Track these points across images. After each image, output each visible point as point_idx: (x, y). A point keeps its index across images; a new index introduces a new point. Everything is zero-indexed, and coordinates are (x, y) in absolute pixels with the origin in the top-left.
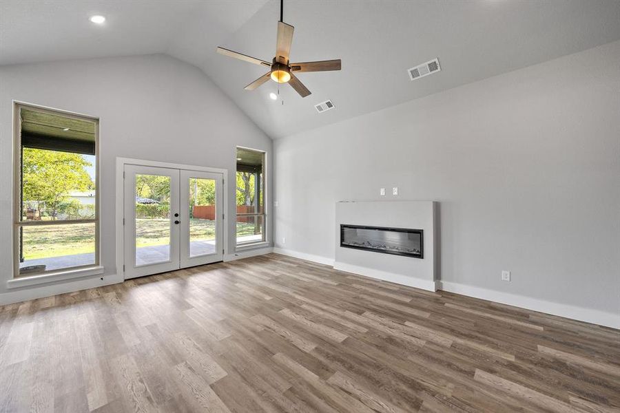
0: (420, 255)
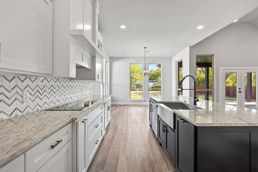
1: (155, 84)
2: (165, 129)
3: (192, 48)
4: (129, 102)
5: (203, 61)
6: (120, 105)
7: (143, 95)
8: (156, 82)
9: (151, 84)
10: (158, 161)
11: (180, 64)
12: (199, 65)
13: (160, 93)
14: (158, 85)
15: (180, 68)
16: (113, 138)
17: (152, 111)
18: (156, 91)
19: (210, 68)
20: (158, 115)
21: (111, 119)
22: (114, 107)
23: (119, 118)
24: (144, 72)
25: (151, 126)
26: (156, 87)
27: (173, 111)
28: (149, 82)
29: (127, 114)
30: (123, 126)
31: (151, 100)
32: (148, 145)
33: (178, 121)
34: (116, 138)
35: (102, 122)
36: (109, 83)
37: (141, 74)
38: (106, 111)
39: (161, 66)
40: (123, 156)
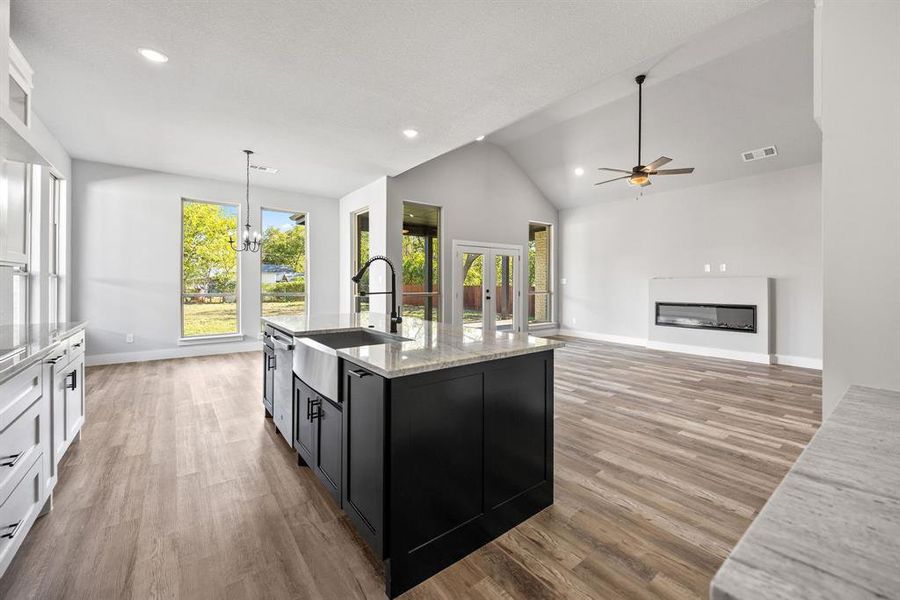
0: (753, 330)
1: (285, 279)
2: (315, 409)
3: (393, 181)
4: (174, 345)
5: (419, 221)
6: (130, 364)
7: (238, 319)
8: (288, 271)
9: (271, 280)
10: (291, 513)
11: (363, 222)
12: (411, 228)
13: (301, 308)
14: (297, 282)
15: (363, 233)
16: (102, 495)
17: (274, 367)
18: (289, 303)
19: (434, 240)
20: (294, 375)
21: (84, 427)
22: (95, 377)
23: (127, 415)
24: (245, 237)
25: (269, 416)
26: (289, 288)
27: (337, 352)
28: (262, 271)
29: (170, 393)
30: (149, 440)
31: (272, 332)
32: (260, 476)
33: (349, 377)
34: (119, 490)
35: (37, 441)
36: (63, 270)
37: (231, 242)
38: (58, 394)
39: (307, 219)
40: (155, 542)
